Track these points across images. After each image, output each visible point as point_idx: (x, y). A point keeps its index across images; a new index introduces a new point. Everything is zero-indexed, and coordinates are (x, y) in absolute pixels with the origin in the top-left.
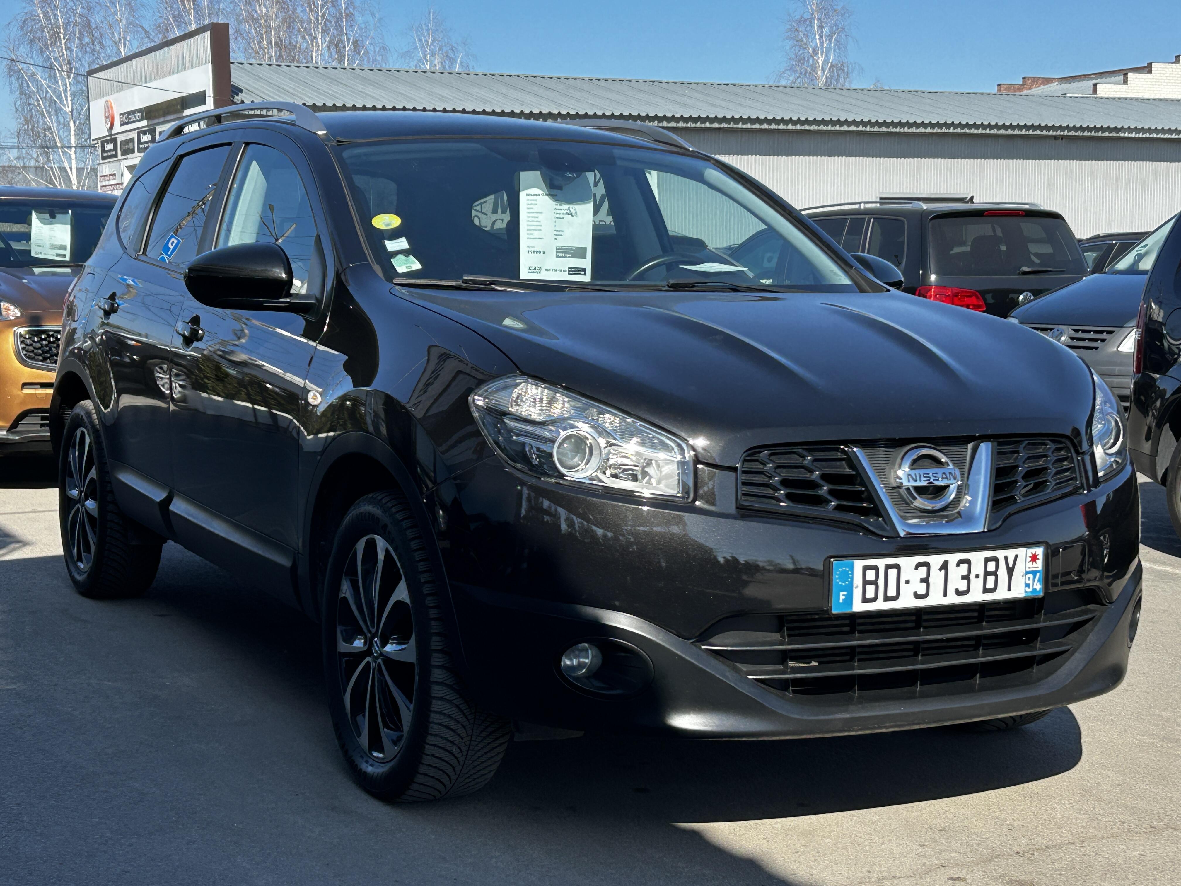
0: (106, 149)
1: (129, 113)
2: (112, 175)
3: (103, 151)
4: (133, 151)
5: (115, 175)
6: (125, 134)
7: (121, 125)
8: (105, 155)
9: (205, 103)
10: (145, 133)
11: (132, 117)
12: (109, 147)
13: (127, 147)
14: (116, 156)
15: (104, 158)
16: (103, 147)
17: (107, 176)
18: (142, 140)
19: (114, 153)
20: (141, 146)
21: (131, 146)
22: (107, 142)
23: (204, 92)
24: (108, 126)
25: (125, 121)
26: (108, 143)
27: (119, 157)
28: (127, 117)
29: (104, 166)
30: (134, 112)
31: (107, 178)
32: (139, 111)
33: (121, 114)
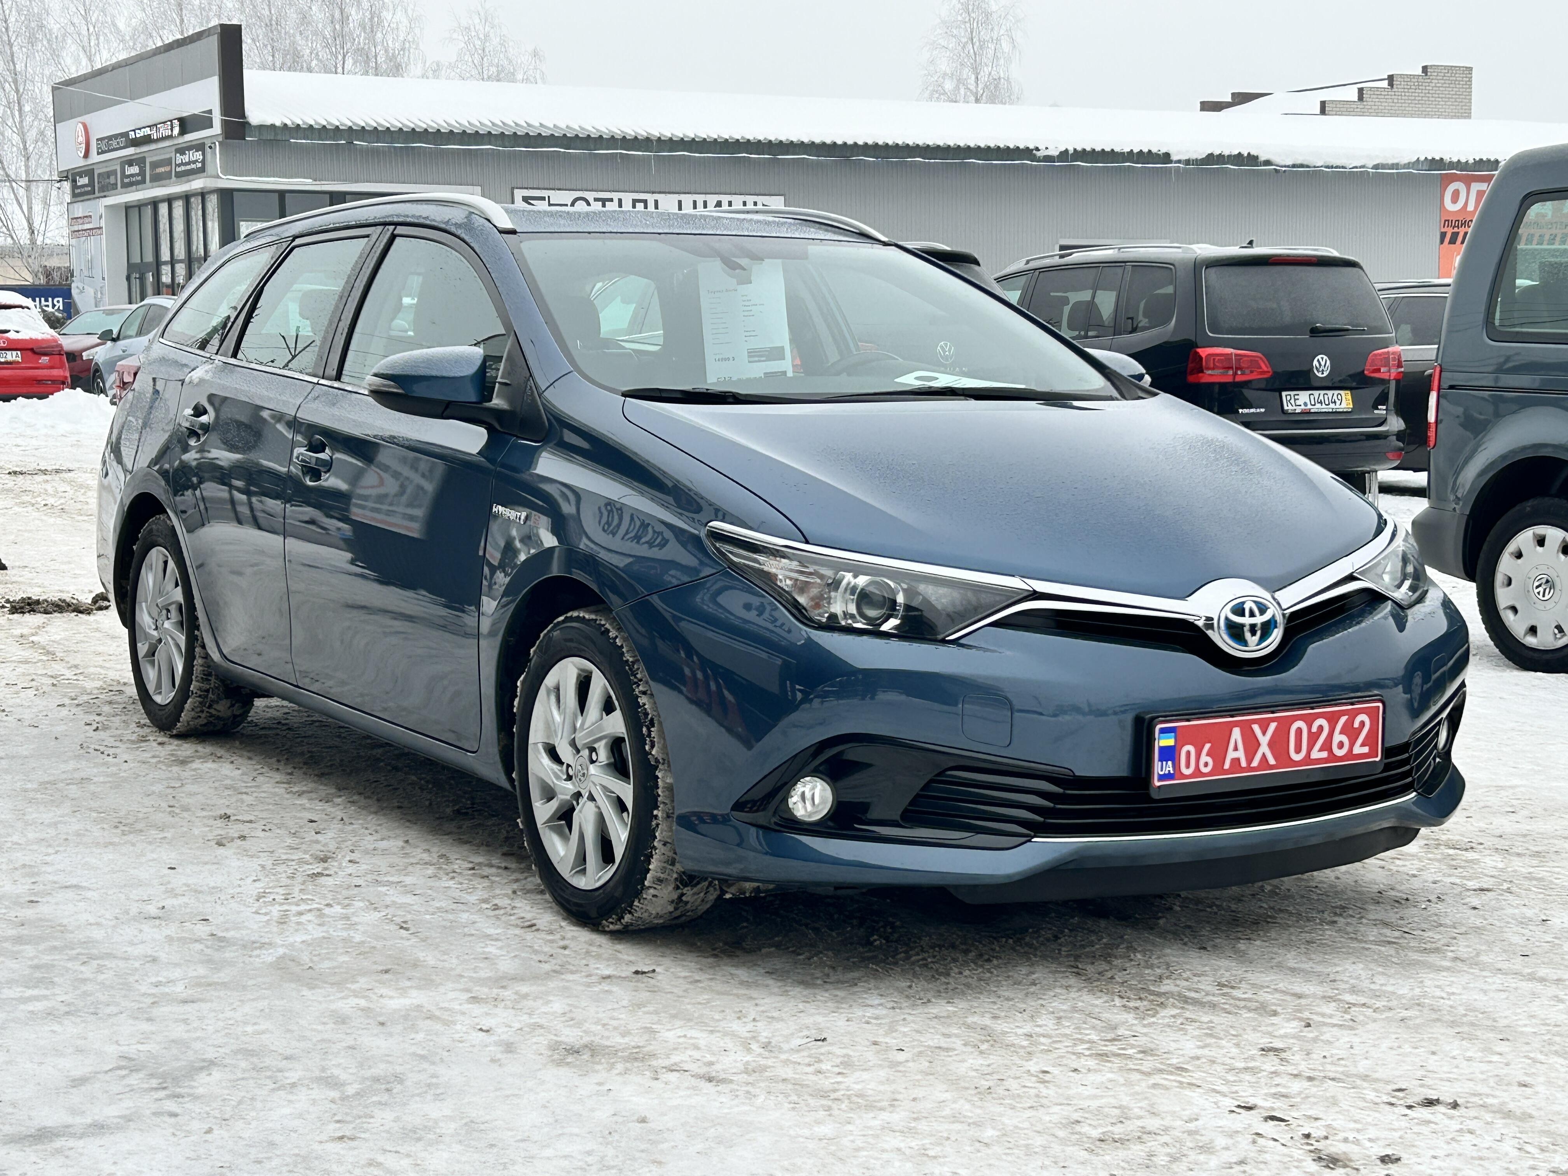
0: (79, 184)
1: (110, 138)
2: (87, 217)
3: (74, 186)
4: (114, 186)
5: (91, 216)
6: (105, 165)
7: (98, 154)
8: (78, 191)
9: (212, 127)
10: (130, 163)
11: (114, 143)
12: (84, 181)
13: (107, 181)
14: (92, 192)
15: (74, 195)
16: (74, 181)
17: (80, 218)
18: (127, 173)
19: (90, 188)
20: (126, 180)
21: (112, 180)
22: (81, 174)
23: (210, 112)
24: (82, 155)
25: (104, 148)
26: (81, 177)
27: (97, 194)
28: (108, 143)
29: (76, 205)
30: (116, 136)
31: (80, 221)
32: (122, 135)
33: (98, 140)
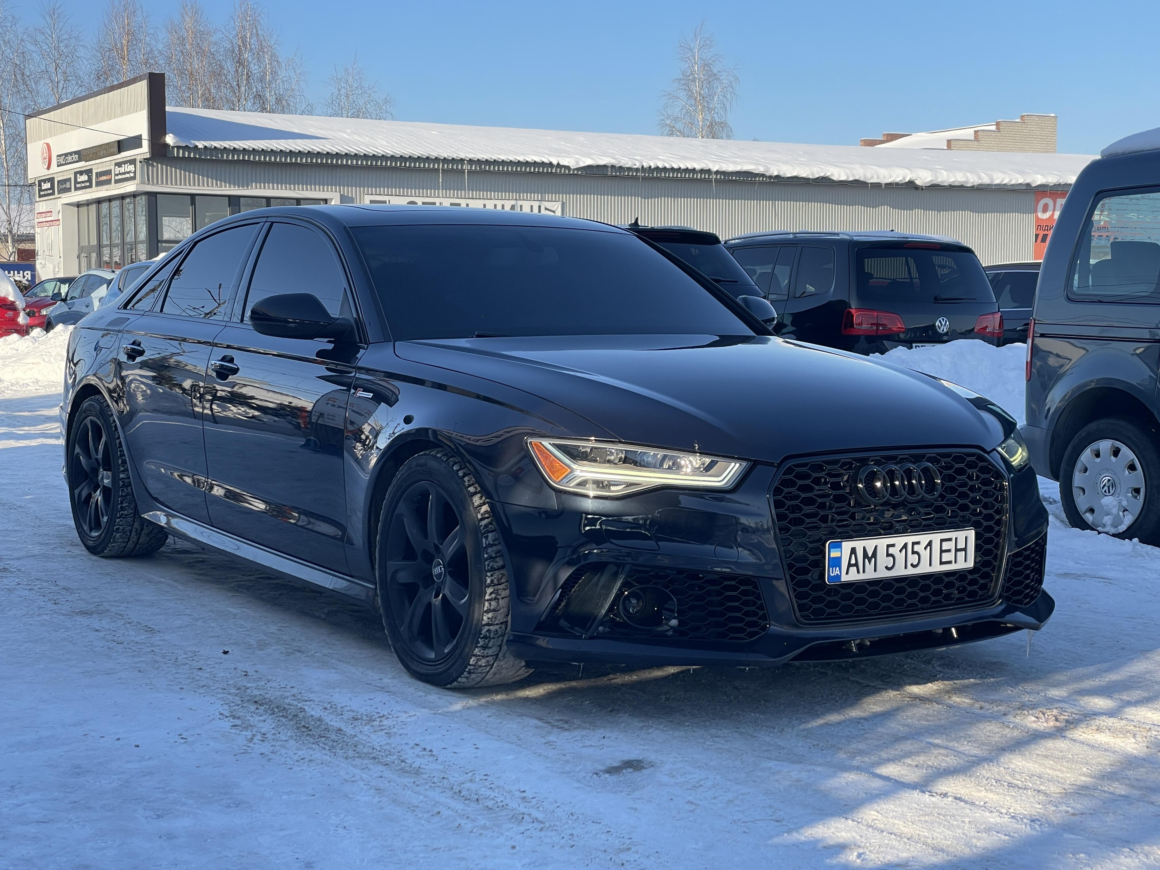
0: (43, 188)
1: (66, 155)
2: (48, 212)
3: (40, 190)
4: (69, 190)
5: (51, 212)
6: (61, 174)
8: (42, 193)
9: (141, 147)
10: (81, 173)
11: (69, 158)
12: (47, 186)
13: (64, 186)
14: (53, 194)
15: (40, 196)
16: (40, 185)
17: (44, 213)
18: (79, 180)
19: (51, 191)
20: (78, 186)
21: (68, 185)
22: (45, 181)
23: (141, 135)
24: (46, 167)
25: (62, 162)
26: (45, 183)
27: (56, 195)
28: (65, 158)
29: (41, 203)
30: (71, 154)
31: (44, 215)
32: (76, 153)
33: (58, 156)
